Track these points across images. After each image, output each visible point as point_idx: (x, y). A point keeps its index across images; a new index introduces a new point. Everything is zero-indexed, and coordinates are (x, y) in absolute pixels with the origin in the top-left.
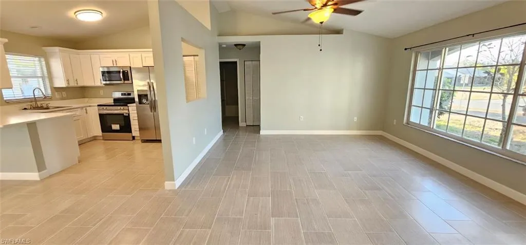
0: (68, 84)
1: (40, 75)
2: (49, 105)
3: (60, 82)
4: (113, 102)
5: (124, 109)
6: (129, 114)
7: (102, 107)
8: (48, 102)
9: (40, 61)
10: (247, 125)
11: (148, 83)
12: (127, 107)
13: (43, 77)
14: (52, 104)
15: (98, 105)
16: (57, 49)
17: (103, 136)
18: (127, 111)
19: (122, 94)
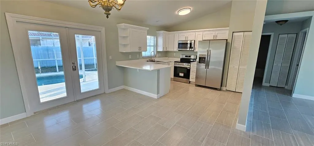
0: (163, 50)
1: (153, 45)
2: (155, 60)
3: (160, 49)
4: (180, 60)
5: (188, 65)
6: (190, 68)
7: (176, 63)
8: (154, 58)
9: (154, 38)
10: (270, 86)
11: (208, 50)
12: (190, 64)
13: (154, 46)
14: (156, 59)
15: (175, 62)
16: (162, 32)
17: (174, 79)
18: (189, 66)
19: (186, 56)
